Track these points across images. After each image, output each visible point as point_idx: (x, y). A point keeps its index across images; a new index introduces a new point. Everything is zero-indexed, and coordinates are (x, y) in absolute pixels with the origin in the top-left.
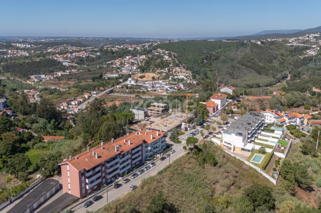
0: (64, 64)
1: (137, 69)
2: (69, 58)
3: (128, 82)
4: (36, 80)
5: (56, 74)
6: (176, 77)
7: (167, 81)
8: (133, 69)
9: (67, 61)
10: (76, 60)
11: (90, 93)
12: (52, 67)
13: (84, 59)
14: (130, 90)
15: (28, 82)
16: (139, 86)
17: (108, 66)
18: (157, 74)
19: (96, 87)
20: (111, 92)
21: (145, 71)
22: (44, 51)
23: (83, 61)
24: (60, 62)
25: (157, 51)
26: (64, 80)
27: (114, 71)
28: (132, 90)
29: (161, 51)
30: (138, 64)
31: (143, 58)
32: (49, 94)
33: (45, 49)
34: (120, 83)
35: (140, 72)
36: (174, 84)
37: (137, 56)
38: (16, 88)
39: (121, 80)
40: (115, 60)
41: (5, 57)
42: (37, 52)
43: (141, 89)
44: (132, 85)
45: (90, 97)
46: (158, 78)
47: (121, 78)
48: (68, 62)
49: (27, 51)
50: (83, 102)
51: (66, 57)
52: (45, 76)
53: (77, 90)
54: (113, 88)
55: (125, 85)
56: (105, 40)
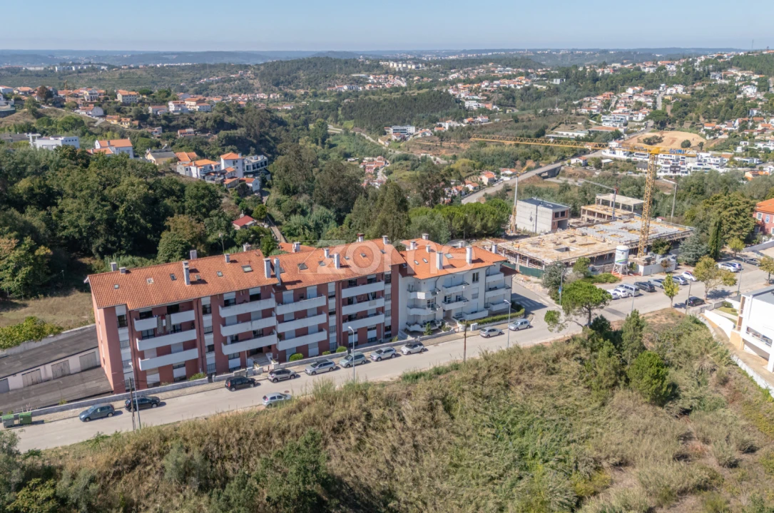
0: (467, 104)
1: (646, 119)
2: (483, 91)
3: (606, 153)
4: (394, 137)
5: (440, 126)
6: (760, 145)
7: (726, 156)
8: (634, 119)
9: (476, 97)
10: (496, 97)
11: (498, 173)
12: (438, 111)
13: (517, 95)
14: (606, 171)
15: (380, 141)
16: (635, 163)
17: (566, 110)
18: (701, 135)
19: (517, 160)
20: (554, 173)
21: (670, 126)
22: (441, 77)
23: (514, 98)
24: (458, 101)
25: (725, 76)
26: (452, 140)
27: (580, 124)
28: (609, 172)
29: (740, 74)
30: (655, 108)
31: (674, 92)
32: (409, 168)
33: (445, 73)
34: (585, 152)
35: (652, 129)
36: (747, 166)
37: (658, 87)
38: (352, 151)
39: (589, 146)
40: (594, 96)
41: (361, 88)
42: (425, 79)
43: (637, 173)
44: (615, 160)
45: (495, 181)
46: (701, 145)
47: (591, 141)
48: (477, 100)
49: (405, 77)
50: (474, 193)
51: (476, 89)
52: (417, 130)
53: (469, 164)
54: (559, 164)
55: (594, 159)
56: (597, 55)
